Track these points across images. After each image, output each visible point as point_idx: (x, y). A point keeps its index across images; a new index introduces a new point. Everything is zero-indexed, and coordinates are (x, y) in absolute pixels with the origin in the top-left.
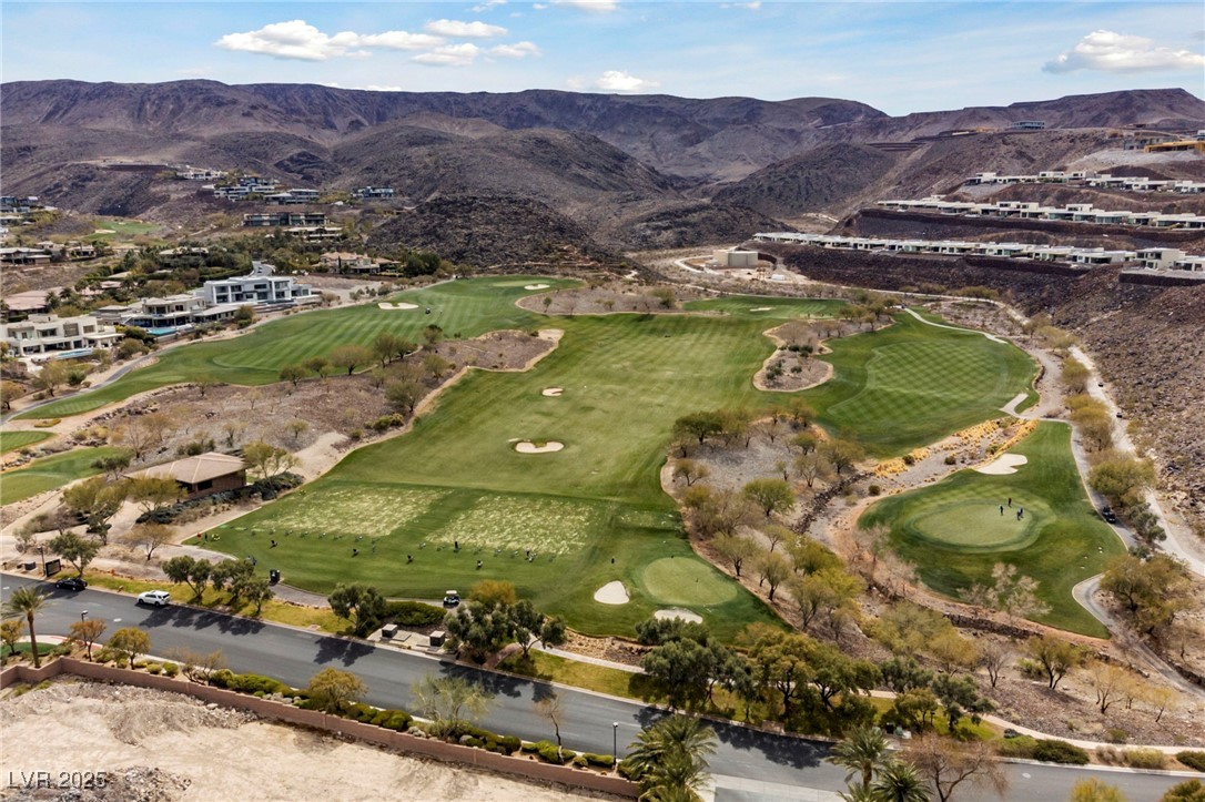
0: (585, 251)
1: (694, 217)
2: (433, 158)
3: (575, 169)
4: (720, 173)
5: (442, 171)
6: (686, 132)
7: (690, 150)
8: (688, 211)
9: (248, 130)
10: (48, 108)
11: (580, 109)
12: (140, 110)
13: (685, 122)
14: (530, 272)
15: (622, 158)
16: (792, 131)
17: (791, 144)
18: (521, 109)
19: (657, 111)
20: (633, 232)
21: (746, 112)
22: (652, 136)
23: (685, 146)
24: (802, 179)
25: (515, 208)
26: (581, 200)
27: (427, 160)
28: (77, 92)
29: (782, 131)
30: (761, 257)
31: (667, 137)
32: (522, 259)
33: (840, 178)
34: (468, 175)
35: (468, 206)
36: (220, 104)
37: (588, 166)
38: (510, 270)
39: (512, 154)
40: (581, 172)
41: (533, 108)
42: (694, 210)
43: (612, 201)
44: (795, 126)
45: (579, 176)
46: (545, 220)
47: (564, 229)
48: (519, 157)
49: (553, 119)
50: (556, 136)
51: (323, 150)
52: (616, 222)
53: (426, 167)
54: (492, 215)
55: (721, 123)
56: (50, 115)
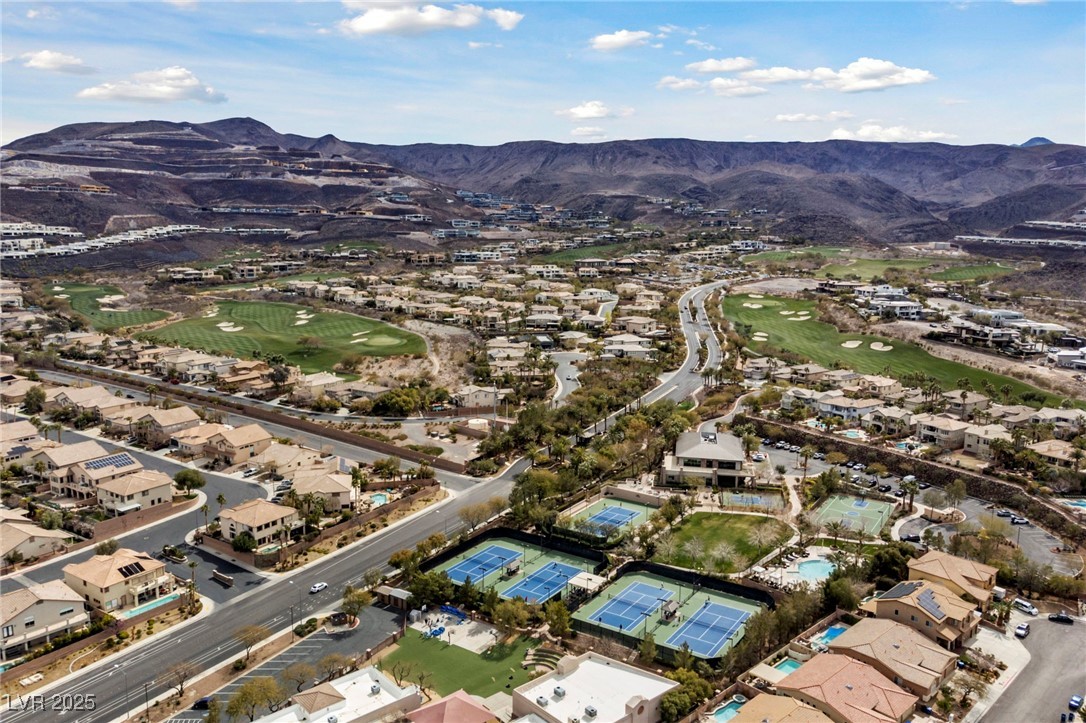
0: (866, 239)
1: (926, 228)
2: (780, 193)
3: (862, 199)
4: (966, 201)
5: (785, 200)
6: (947, 171)
7: (947, 184)
8: (924, 224)
9: (658, 172)
10: (542, 159)
11: (868, 154)
12: (594, 160)
13: (947, 164)
14: (843, 246)
15: (892, 192)
16: (1029, 171)
17: (1026, 180)
18: (824, 154)
19: (926, 155)
20: (892, 234)
21: (995, 156)
22: (920, 173)
23: (945, 180)
24: (1009, 208)
25: (834, 220)
26: (865, 217)
27: (776, 193)
28: (557, 150)
29: (1021, 171)
30: (952, 246)
31: (932, 174)
32: (838, 241)
33: (1036, 207)
34: (801, 203)
35: (813, 219)
36: (638, 156)
37: (870, 197)
38: (834, 245)
39: (824, 190)
40: (865, 201)
41: (833, 153)
42: (928, 224)
43: (883, 218)
44: (1032, 168)
45: (864, 203)
46: (848, 226)
47: (857, 230)
48: (829, 192)
49: (847, 160)
50: (853, 177)
51: (705, 185)
52: (883, 229)
53: (776, 197)
54: (825, 223)
55: (974, 164)
56: (544, 163)
